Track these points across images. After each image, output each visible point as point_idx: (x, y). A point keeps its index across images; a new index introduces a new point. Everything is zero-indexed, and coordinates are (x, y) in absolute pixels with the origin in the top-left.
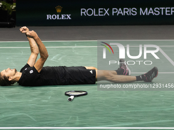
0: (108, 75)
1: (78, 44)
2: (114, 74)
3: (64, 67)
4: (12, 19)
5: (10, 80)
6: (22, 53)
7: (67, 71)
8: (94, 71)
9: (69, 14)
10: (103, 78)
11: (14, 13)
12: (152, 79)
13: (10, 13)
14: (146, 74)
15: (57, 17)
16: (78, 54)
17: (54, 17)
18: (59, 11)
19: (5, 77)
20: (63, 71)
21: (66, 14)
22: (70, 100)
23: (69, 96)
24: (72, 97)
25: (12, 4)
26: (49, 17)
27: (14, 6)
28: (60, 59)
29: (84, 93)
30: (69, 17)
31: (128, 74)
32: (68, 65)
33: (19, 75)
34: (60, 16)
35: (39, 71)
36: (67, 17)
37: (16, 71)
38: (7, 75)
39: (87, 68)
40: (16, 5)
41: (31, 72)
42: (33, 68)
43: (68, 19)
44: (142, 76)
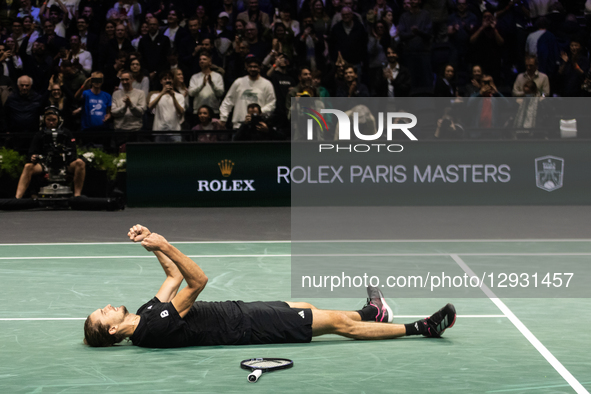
0: (341, 322)
1: (272, 249)
2: (355, 319)
3: (237, 304)
4: (116, 190)
5: (112, 332)
6: (141, 271)
7: (245, 311)
8: (308, 313)
9: (249, 179)
10: (329, 329)
11: (123, 176)
12: (442, 330)
13: (113, 177)
14: (428, 320)
15: (223, 186)
16: (270, 271)
17: (215, 185)
18: (226, 171)
19: (100, 326)
20: (237, 311)
21: (243, 179)
22: (253, 379)
23: (251, 369)
24: (257, 373)
25: (117, 156)
26: (203, 185)
27: (122, 161)
28: (229, 284)
29: (284, 363)
30: (249, 185)
31: (386, 320)
32: (247, 298)
33: (133, 321)
34: (230, 184)
35: (182, 315)
36: (244, 185)
37: (126, 311)
38: (104, 321)
39: (292, 305)
40: (127, 158)
41: (164, 314)
42: (169, 307)
43: (249, 191)
44: (420, 323)
